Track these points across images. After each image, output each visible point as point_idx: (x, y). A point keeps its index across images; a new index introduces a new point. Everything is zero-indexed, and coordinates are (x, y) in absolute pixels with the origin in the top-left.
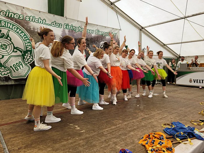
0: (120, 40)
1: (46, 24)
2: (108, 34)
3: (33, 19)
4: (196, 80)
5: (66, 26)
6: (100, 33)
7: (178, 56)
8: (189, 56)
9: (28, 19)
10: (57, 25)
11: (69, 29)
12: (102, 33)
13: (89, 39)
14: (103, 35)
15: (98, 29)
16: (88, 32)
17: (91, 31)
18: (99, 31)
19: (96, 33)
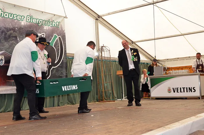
0: (66, 32)
4: (176, 89)
6: (34, 21)
8: (167, 59)
12: (38, 20)
13: (16, 29)
14: (39, 24)
15: (30, 15)
16: (14, 18)
17: (19, 17)
18: (32, 17)
19: (27, 20)
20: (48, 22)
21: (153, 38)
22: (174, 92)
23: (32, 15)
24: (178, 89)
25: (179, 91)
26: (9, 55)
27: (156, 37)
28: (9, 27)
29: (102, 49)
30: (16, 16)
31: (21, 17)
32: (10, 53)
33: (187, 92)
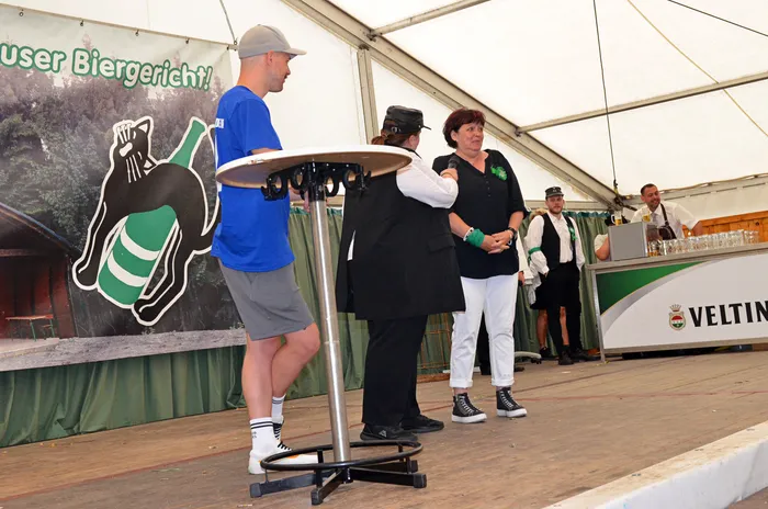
2: (158, 70)
4: (704, 311)
6: (106, 70)
7: (610, 197)
12: (120, 66)
13: (34, 106)
14: (127, 83)
15: (88, 44)
16: (21, 62)
17: (43, 57)
18: (95, 54)
19: (77, 66)
20: (163, 68)
21: (601, 106)
22: (697, 323)
23: (94, 45)
24: (713, 311)
25: (717, 319)
26: (9, 214)
27: (612, 104)
28: (2, 98)
30: (31, 53)
31: (52, 56)
32: (13, 207)
33: (750, 320)
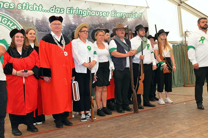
0: (148, 21)
1: (43, 11)
2: (130, 14)
3: (26, 6)
5: (69, 11)
6: (118, 15)
9: (21, 8)
10: (57, 10)
11: (74, 13)
12: (121, 14)
13: (102, 24)
14: (123, 18)
15: (114, 10)
16: (100, 15)
18: (116, 12)
19: (112, 15)
23: (116, 10)
28: (96, 23)
29: (185, 35)
31: (106, 13)
